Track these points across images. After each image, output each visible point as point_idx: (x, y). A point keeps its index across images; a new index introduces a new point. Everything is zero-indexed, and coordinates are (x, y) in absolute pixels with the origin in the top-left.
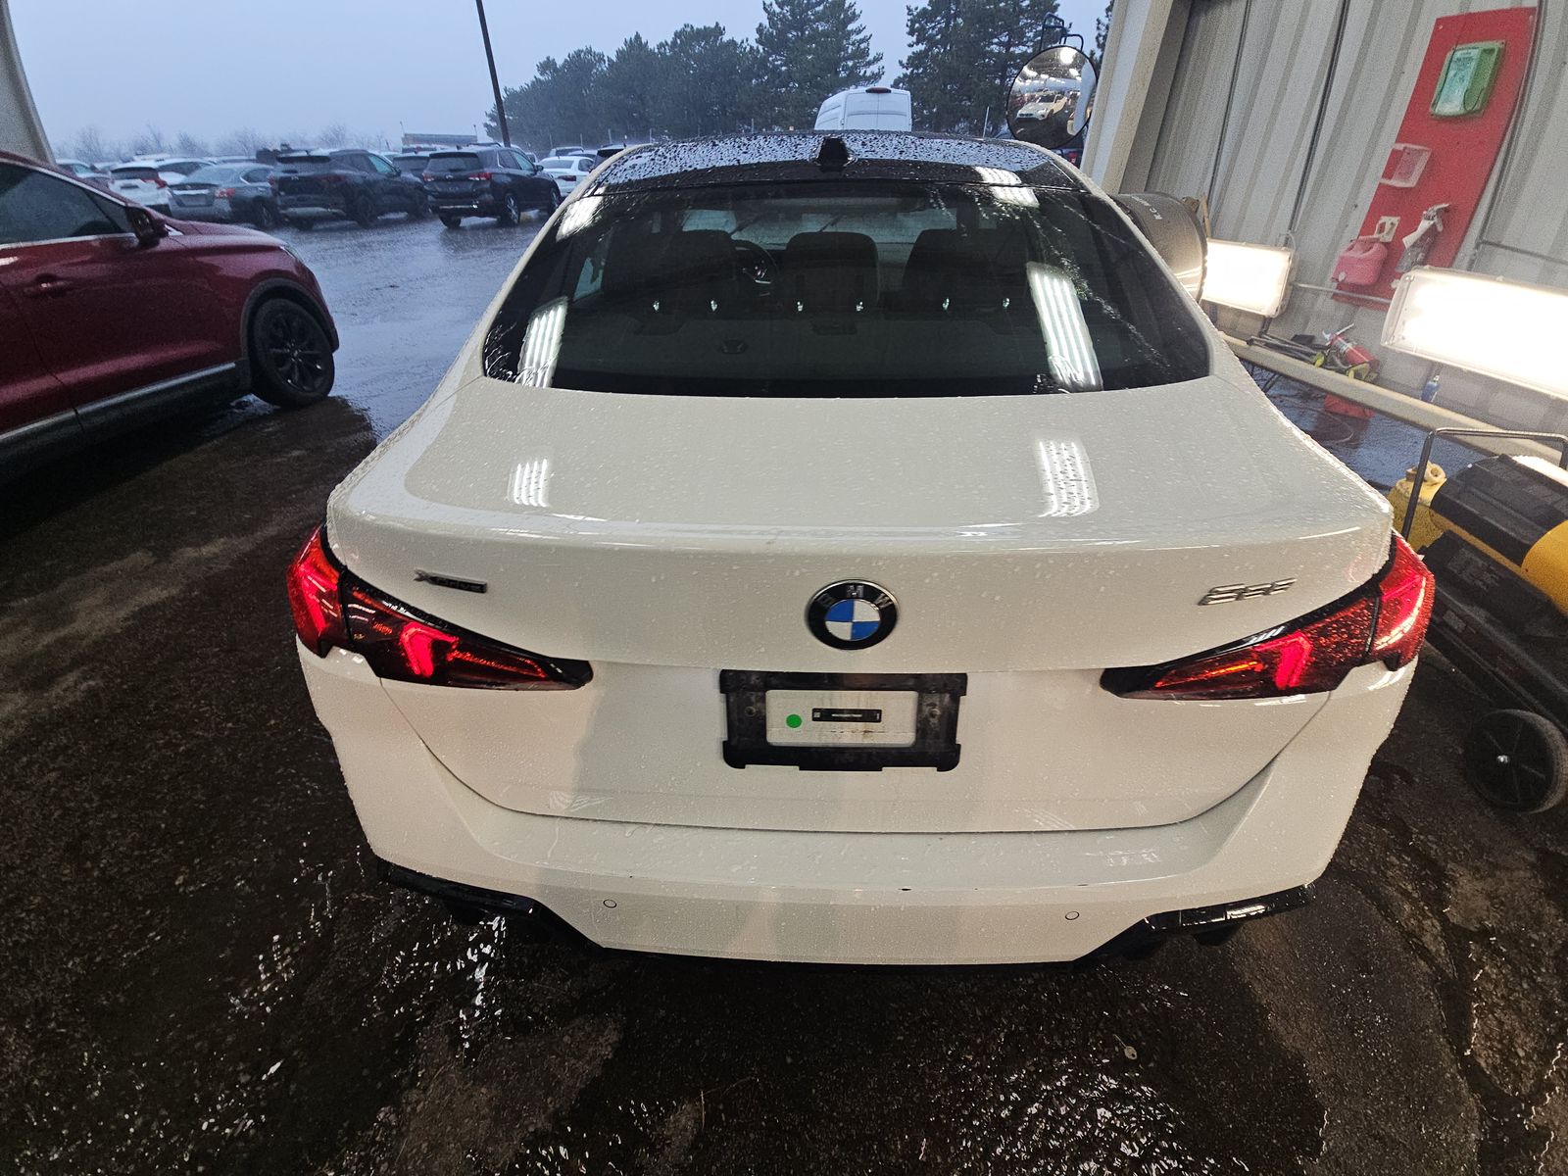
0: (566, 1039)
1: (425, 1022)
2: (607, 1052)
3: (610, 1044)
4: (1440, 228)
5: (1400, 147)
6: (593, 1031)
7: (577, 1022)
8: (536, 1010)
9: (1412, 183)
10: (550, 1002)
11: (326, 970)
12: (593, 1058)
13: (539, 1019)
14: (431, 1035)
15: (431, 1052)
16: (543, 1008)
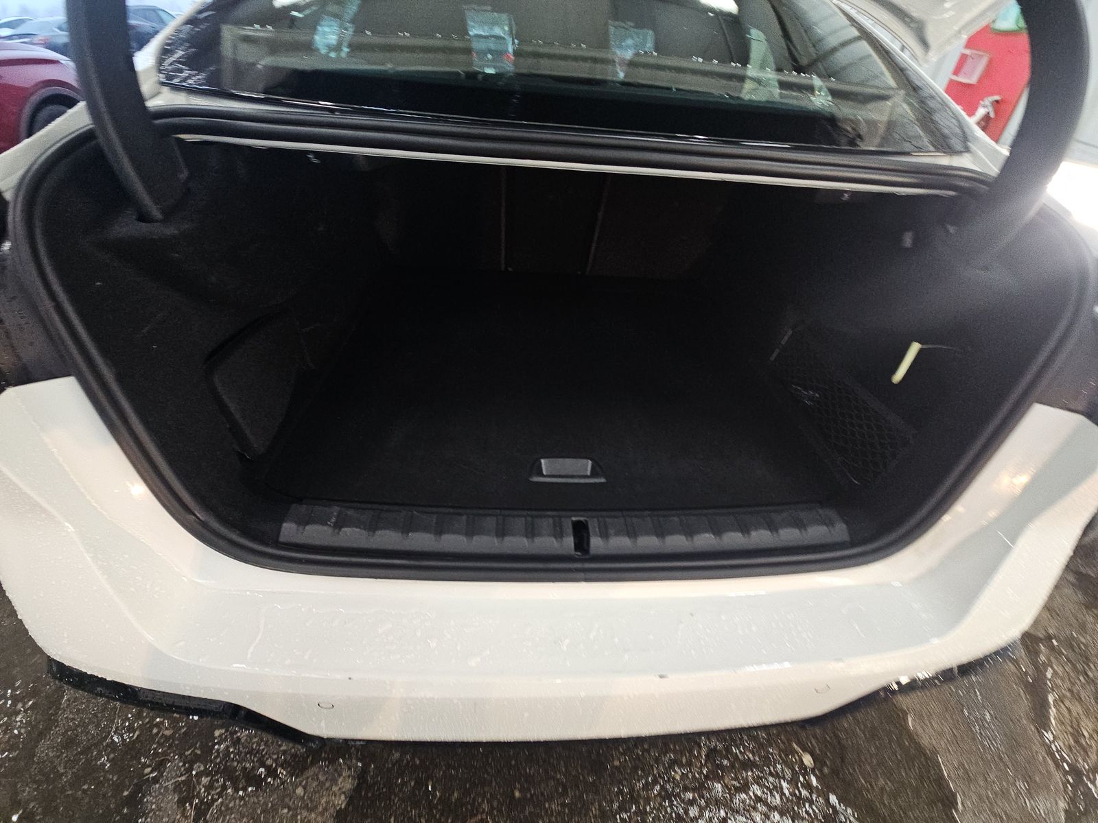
0: (300, 791)
1: (156, 780)
2: (341, 802)
3: (344, 793)
4: (992, 115)
5: (968, 52)
6: (327, 780)
7: (310, 772)
8: (269, 762)
9: (973, 80)
10: (284, 752)
11: (56, 727)
12: (326, 809)
13: (271, 772)
14: (160, 794)
15: (160, 810)
16: (275, 761)
